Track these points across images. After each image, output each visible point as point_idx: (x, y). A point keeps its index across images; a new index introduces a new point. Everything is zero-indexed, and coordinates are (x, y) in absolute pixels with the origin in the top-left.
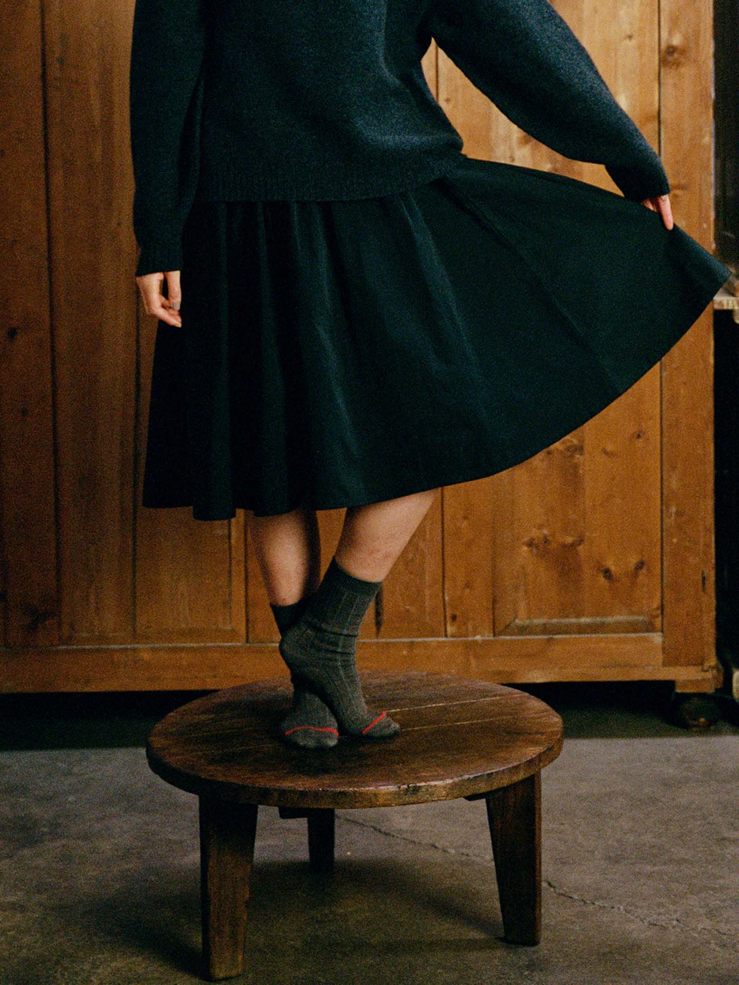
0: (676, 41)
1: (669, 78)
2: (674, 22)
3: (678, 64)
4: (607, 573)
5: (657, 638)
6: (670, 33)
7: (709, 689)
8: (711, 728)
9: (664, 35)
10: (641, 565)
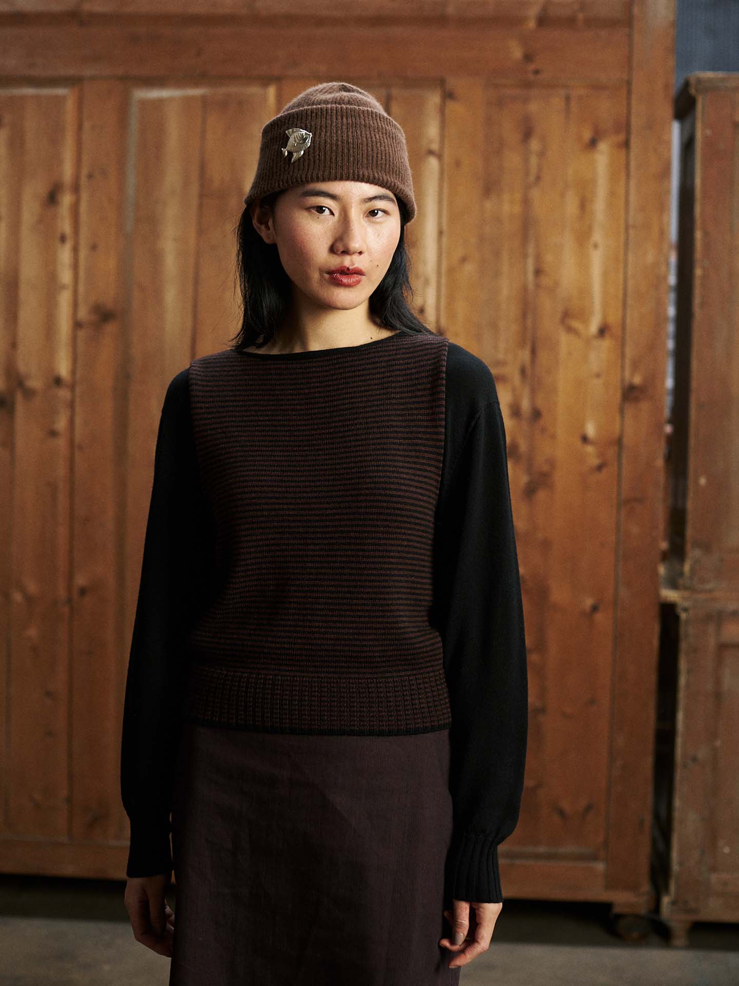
0: (637, 380)
1: (630, 411)
2: (635, 365)
3: (637, 400)
4: (562, 813)
5: (600, 866)
6: (632, 374)
7: (643, 911)
8: (641, 941)
9: (627, 374)
10: (589, 808)
